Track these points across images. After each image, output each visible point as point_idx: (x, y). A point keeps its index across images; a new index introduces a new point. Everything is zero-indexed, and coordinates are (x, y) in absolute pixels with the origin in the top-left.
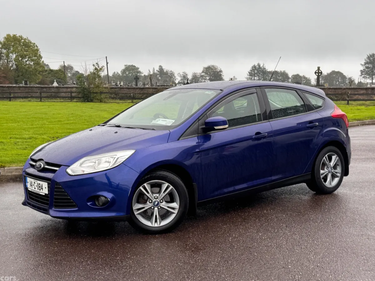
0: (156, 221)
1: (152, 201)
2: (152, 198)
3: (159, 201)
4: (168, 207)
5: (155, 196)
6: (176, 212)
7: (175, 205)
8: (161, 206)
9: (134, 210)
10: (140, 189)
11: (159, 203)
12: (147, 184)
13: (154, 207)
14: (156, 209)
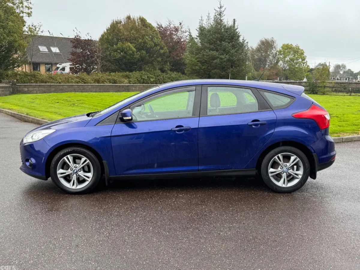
0: (73, 184)
1: (72, 169)
2: (73, 167)
3: (78, 170)
4: (84, 176)
5: (75, 166)
6: (89, 180)
7: (90, 175)
8: (79, 174)
9: (58, 173)
10: (64, 159)
11: (78, 171)
12: (70, 156)
13: (73, 174)
14: (75, 175)
